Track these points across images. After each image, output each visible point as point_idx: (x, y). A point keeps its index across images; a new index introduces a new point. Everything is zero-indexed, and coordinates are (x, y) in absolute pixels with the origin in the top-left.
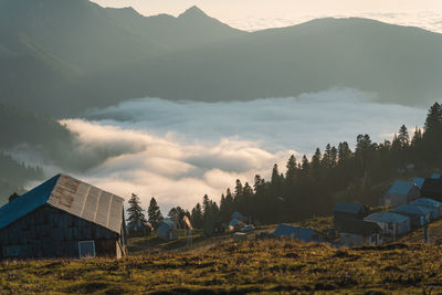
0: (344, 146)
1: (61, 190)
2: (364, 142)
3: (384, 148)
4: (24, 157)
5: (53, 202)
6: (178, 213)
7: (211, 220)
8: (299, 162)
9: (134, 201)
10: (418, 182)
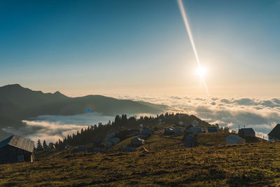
0: (95, 126)
1: (14, 140)
2: (100, 124)
3: (105, 126)
4: (8, 130)
5: (10, 144)
6: (51, 144)
7: (60, 146)
8: (84, 129)
9: (39, 141)
10: (114, 134)
